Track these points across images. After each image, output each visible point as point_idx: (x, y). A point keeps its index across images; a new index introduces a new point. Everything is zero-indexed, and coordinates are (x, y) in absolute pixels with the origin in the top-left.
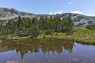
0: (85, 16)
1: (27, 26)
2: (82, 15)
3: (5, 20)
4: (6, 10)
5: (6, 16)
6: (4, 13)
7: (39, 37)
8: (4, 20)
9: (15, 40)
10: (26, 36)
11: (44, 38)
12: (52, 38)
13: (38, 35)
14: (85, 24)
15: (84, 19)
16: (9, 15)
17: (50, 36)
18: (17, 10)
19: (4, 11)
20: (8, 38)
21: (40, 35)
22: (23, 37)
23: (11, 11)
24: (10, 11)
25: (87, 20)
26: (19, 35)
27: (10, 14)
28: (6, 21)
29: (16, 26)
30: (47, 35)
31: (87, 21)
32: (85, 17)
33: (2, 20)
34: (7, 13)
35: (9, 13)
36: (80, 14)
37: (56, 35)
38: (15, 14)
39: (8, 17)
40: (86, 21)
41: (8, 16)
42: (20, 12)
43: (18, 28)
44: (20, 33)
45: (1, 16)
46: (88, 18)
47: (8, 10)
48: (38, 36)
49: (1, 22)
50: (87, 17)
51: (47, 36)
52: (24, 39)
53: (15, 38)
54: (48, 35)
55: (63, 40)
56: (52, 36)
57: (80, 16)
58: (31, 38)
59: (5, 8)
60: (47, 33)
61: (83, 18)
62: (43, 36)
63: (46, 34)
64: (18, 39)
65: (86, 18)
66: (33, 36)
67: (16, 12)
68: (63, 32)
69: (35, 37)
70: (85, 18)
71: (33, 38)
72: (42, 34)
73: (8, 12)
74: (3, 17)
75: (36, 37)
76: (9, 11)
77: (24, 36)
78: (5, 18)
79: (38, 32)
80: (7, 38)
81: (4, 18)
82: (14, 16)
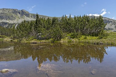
0: (112, 19)
1: (46, 28)
3: (14, 24)
4: (15, 12)
5: (15, 19)
6: (14, 15)
7: (62, 41)
8: (13, 23)
9: (33, 43)
10: (46, 39)
11: (69, 42)
12: (79, 42)
13: (60, 38)
14: (112, 29)
15: (111, 23)
17: (77, 40)
18: (28, 12)
19: (13, 13)
21: (63, 38)
22: (43, 41)
23: (21, 13)
24: (19, 13)
26: (37, 38)
27: (20, 17)
28: (16, 25)
29: (33, 28)
30: (73, 38)
33: (10, 24)
34: (17, 15)
35: (19, 15)
36: (105, 18)
37: (85, 38)
38: (26, 17)
39: (18, 20)
40: (113, 27)
41: (17, 18)
42: (31, 14)
43: (35, 30)
44: (38, 36)
45: (10, 19)
47: (17, 12)
48: (61, 40)
50: (114, 20)
52: (45, 43)
53: (33, 41)
54: (74, 39)
55: (98, 44)
56: (79, 40)
57: (106, 20)
58: (53, 42)
59: (14, 10)
60: (72, 36)
61: (109, 22)
62: (68, 40)
63: (72, 38)
64: (37, 42)
66: (54, 40)
67: (26, 14)
69: (57, 40)
70: (112, 22)
71: (55, 42)
72: (67, 38)
73: (18, 14)
74: (12, 20)
77: (43, 39)
78: (14, 21)
79: (61, 34)
80: (22, 42)
82: (24, 18)
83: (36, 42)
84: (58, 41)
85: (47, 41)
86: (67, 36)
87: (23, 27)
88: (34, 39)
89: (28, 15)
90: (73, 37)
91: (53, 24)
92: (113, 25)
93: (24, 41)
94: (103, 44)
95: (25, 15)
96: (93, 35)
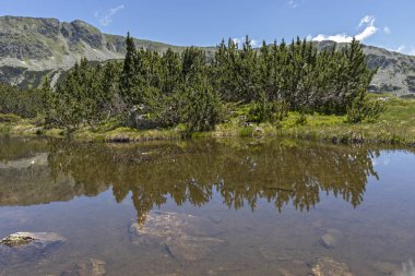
0: (396, 54)
1: (162, 85)
2: (380, 50)
3: (48, 71)
4: (48, 27)
5: (51, 55)
6: (44, 40)
7: (218, 132)
8: (41, 69)
9: (117, 141)
10: (163, 125)
11: (243, 136)
12: (281, 137)
13: (213, 122)
14: (395, 88)
15: (391, 68)
16: (63, 48)
17: (272, 128)
19: (43, 33)
20: (80, 135)
21: (223, 122)
22: (151, 132)
23: (70, 33)
24: (65, 33)
25: (404, 72)
26: (131, 123)
27: (67, 46)
28: (52, 76)
29: (114, 86)
30: (258, 122)
31: (405, 77)
32: (396, 58)
34: (56, 39)
35: (64, 41)
36: (370, 47)
37: (301, 122)
38: (88, 46)
39: (59, 60)
40: (399, 79)
41: (57, 53)
42: (108, 36)
43: (122, 94)
44: (133, 114)
45: (30, 54)
46: (409, 62)
47: (57, 28)
48: (214, 129)
49: (30, 77)
50: (402, 57)
51: (257, 128)
52: (158, 139)
53: (115, 134)
54: (262, 124)
55: (344, 141)
56: (279, 127)
57: (374, 56)
58: (186, 136)
59: (44, 20)
60: (256, 115)
61: (387, 64)
62: (240, 129)
63: (254, 121)
64: (131, 138)
65: (399, 63)
66: (192, 129)
67: (91, 37)
68: (328, 113)
69: (201, 130)
70: (394, 62)
71: (194, 135)
72: (235, 121)
73: (60, 36)
74: (39, 58)
75: (208, 130)
76: (63, 30)
77: (152, 126)
78: (46, 62)
79: (216, 109)
80: (78, 137)
81: (44, 60)
82: (81, 52)
83: (126, 137)
84: (206, 134)
85: (165, 133)
86: (236, 116)
87: (81, 84)
88: (121, 125)
89: (95, 40)
90: (259, 117)
91: (185, 72)
92: (398, 75)
93: (85, 132)
94: (361, 141)
95: (84, 39)
96: (328, 109)
